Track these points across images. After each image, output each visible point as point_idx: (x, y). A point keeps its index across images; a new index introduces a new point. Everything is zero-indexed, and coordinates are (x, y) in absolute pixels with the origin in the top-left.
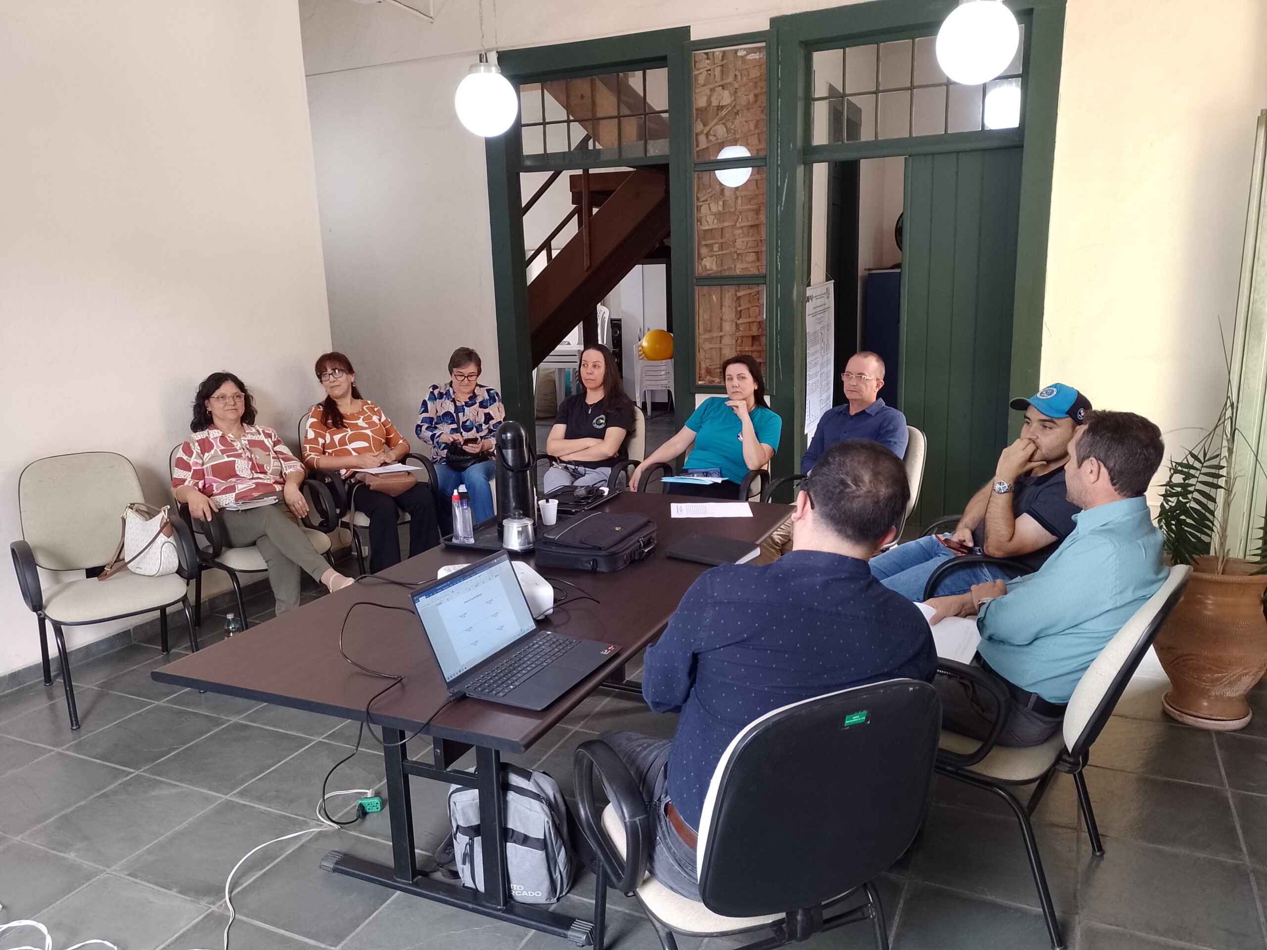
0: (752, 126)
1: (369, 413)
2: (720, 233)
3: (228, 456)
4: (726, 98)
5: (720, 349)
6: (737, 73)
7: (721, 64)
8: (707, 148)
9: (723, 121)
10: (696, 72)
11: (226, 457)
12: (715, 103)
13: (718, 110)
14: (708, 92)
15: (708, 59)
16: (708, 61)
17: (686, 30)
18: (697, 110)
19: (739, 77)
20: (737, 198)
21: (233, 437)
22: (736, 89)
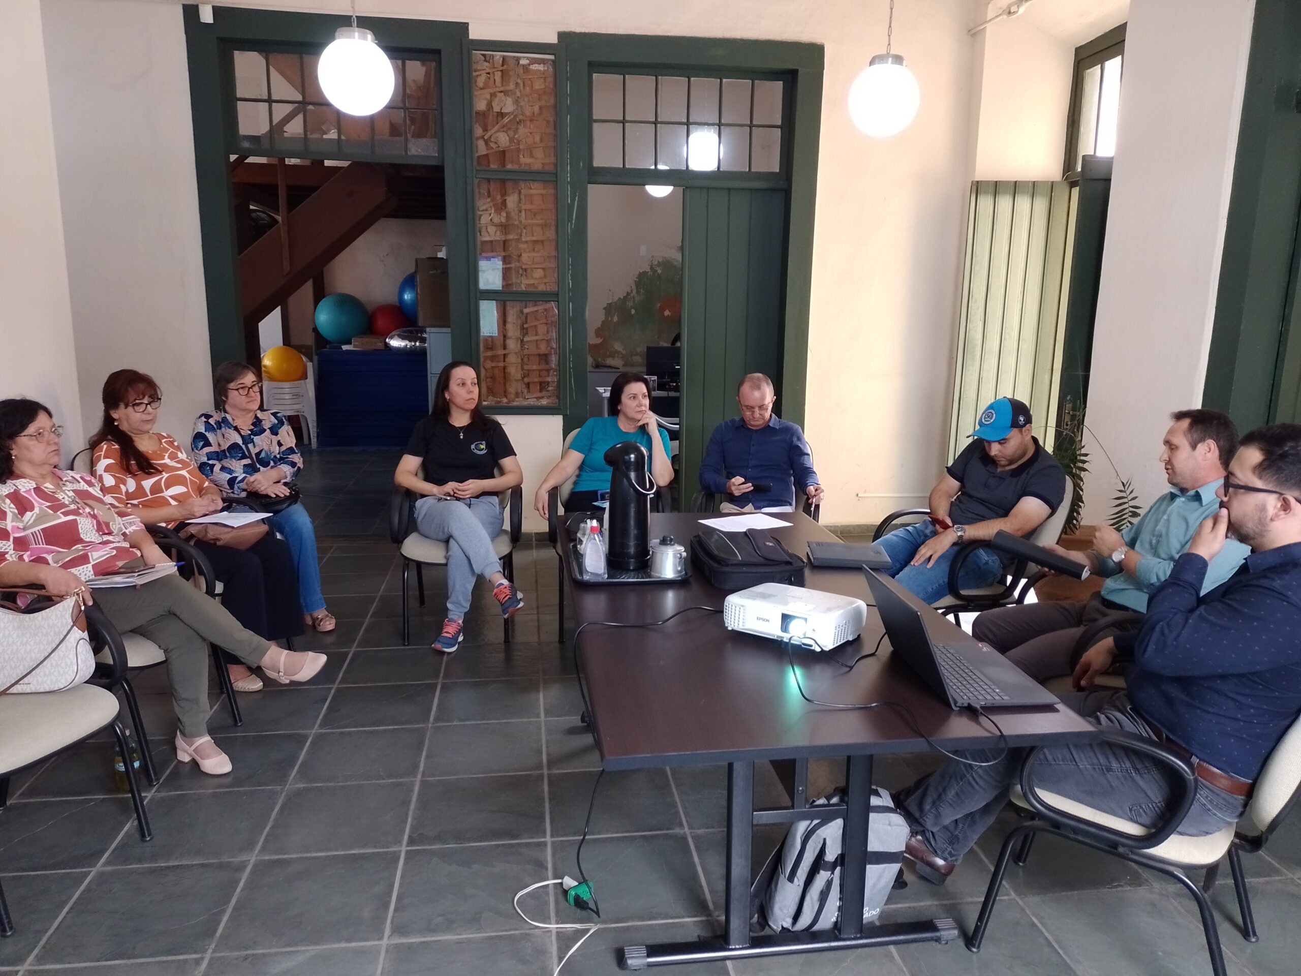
0: (537, 139)
1: (171, 450)
2: (502, 245)
3: (66, 514)
4: (509, 106)
5: (505, 368)
6: (519, 81)
7: (501, 69)
8: (487, 155)
9: (505, 128)
10: (475, 74)
11: (61, 515)
12: (496, 109)
13: (497, 116)
14: (488, 97)
15: (485, 61)
16: (487, 64)
17: (464, 27)
18: (476, 113)
19: (522, 85)
20: (520, 211)
21: (52, 487)
22: (518, 97)
